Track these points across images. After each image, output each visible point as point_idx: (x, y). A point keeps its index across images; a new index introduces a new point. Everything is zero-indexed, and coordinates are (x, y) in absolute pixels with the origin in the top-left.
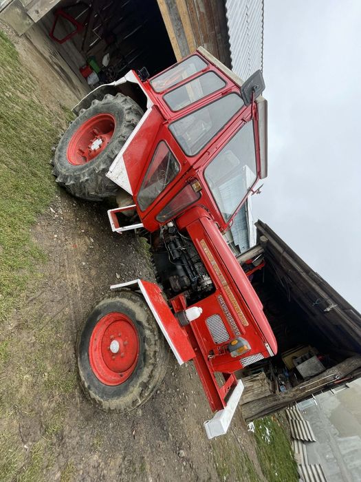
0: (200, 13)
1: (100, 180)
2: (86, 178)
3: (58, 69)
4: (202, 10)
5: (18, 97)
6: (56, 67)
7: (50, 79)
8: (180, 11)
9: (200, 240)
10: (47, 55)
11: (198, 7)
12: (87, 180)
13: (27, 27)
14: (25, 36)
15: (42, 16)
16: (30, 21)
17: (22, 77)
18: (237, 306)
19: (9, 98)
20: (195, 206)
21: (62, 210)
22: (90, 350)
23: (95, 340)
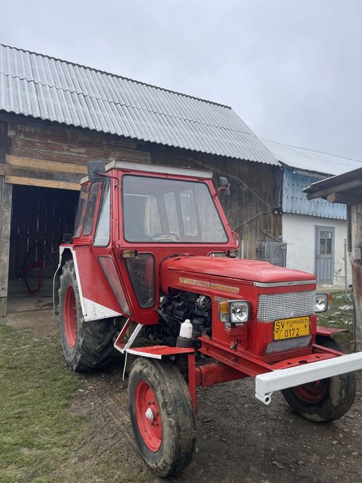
0: (84, 154)
1: (89, 331)
2: (82, 340)
3: (47, 307)
4: (83, 150)
5: (23, 349)
6: (44, 308)
7: (41, 318)
8: (72, 171)
9: (178, 281)
10: (33, 307)
11: (80, 153)
12: (84, 342)
13: (6, 305)
14: (9, 312)
15: (7, 288)
16: (4, 299)
17: (20, 337)
18: (225, 287)
19: (17, 355)
20: (161, 265)
21: (91, 385)
22: (146, 443)
23: (145, 431)
